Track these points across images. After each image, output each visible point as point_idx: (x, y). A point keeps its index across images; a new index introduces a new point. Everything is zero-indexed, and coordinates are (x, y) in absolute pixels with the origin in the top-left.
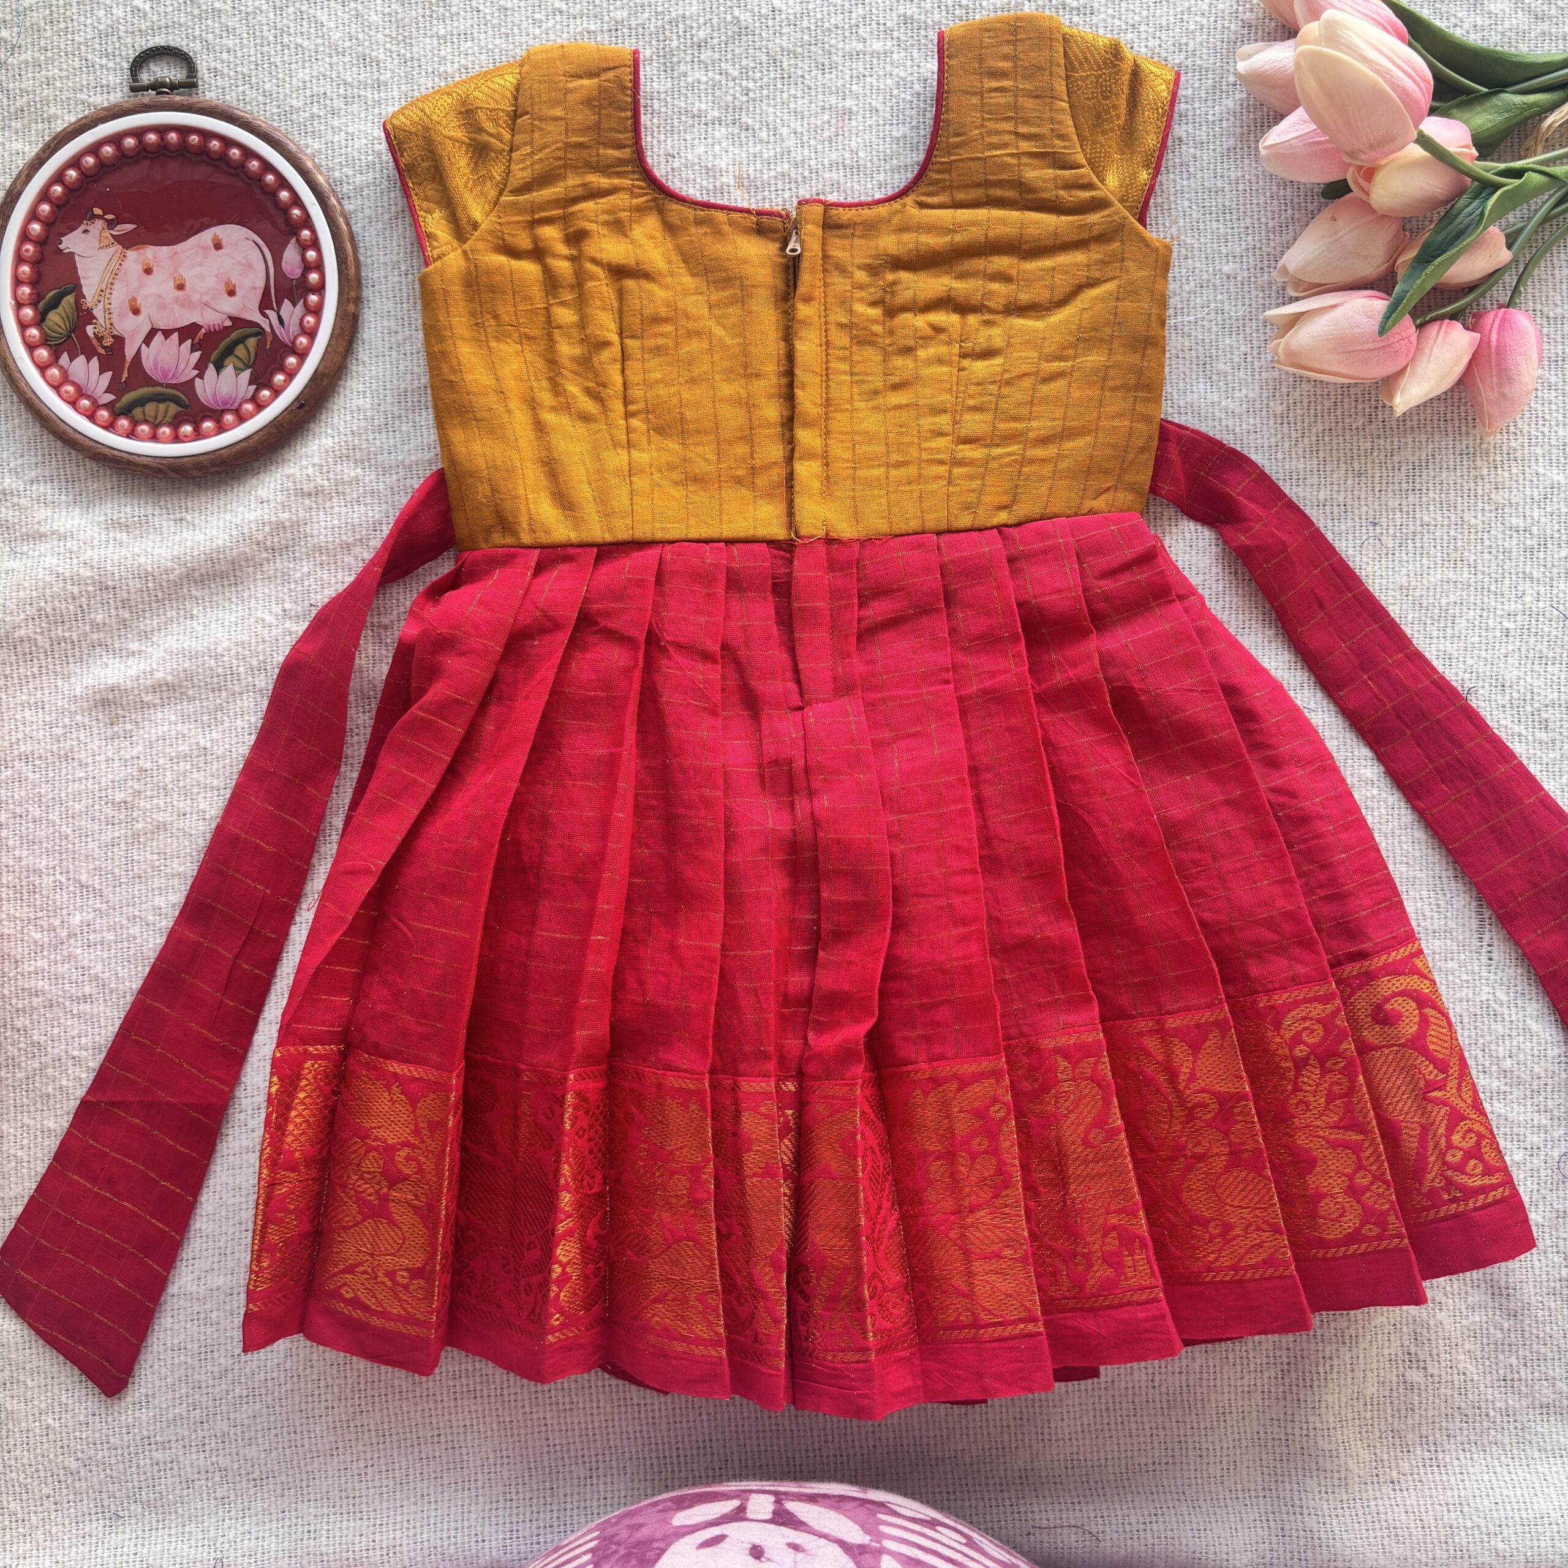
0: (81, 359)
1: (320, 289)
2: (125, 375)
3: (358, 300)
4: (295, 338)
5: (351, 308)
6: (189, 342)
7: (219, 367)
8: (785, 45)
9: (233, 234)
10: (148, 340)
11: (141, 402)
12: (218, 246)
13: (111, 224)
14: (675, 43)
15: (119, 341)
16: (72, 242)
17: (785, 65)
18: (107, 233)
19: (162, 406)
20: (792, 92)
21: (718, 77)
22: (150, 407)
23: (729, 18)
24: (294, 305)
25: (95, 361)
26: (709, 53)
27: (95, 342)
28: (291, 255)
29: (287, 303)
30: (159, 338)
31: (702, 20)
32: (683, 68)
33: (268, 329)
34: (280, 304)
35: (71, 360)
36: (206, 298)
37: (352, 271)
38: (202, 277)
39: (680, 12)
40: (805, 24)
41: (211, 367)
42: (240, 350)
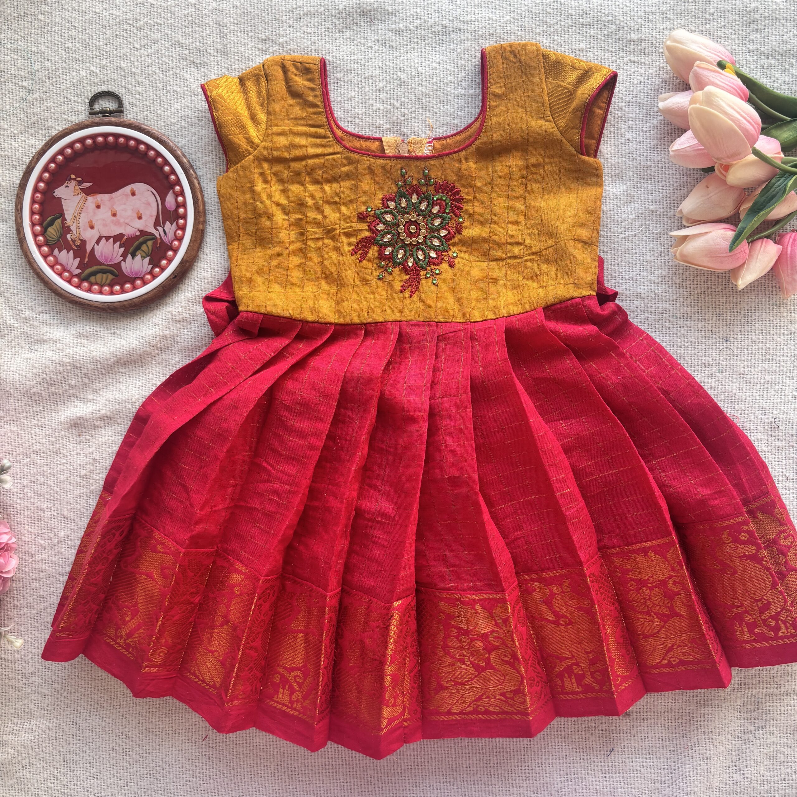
0: (65, 251)
1: (184, 217)
2: (87, 260)
3: (204, 222)
4: (172, 241)
5: (201, 227)
6: (118, 243)
7: (134, 256)
8: (424, 90)
9: (141, 188)
10: (98, 242)
11: (94, 274)
12: (133, 194)
13: (80, 183)
14: (367, 89)
15: (84, 242)
16: (60, 192)
17: (424, 101)
18: (77, 187)
19: (105, 276)
20: (428, 115)
21: (389, 107)
22: (99, 276)
23: (395, 77)
24: (172, 224)
25: (71, 253)
26: (385, 94)
27: (71, 243)
28: (170, 199)
29: (168, 223)
30: (103, 241)
31: (381, 78)
32: (371, 102)
33: (158, 236)
34: (164, 224)
35: (60, 252)
36: (127, 221)
37: (201, 208)
38: (125, 210)
39: (370, 74)
40: (435, 80)
41: (129, 256)
42: (144, 247)
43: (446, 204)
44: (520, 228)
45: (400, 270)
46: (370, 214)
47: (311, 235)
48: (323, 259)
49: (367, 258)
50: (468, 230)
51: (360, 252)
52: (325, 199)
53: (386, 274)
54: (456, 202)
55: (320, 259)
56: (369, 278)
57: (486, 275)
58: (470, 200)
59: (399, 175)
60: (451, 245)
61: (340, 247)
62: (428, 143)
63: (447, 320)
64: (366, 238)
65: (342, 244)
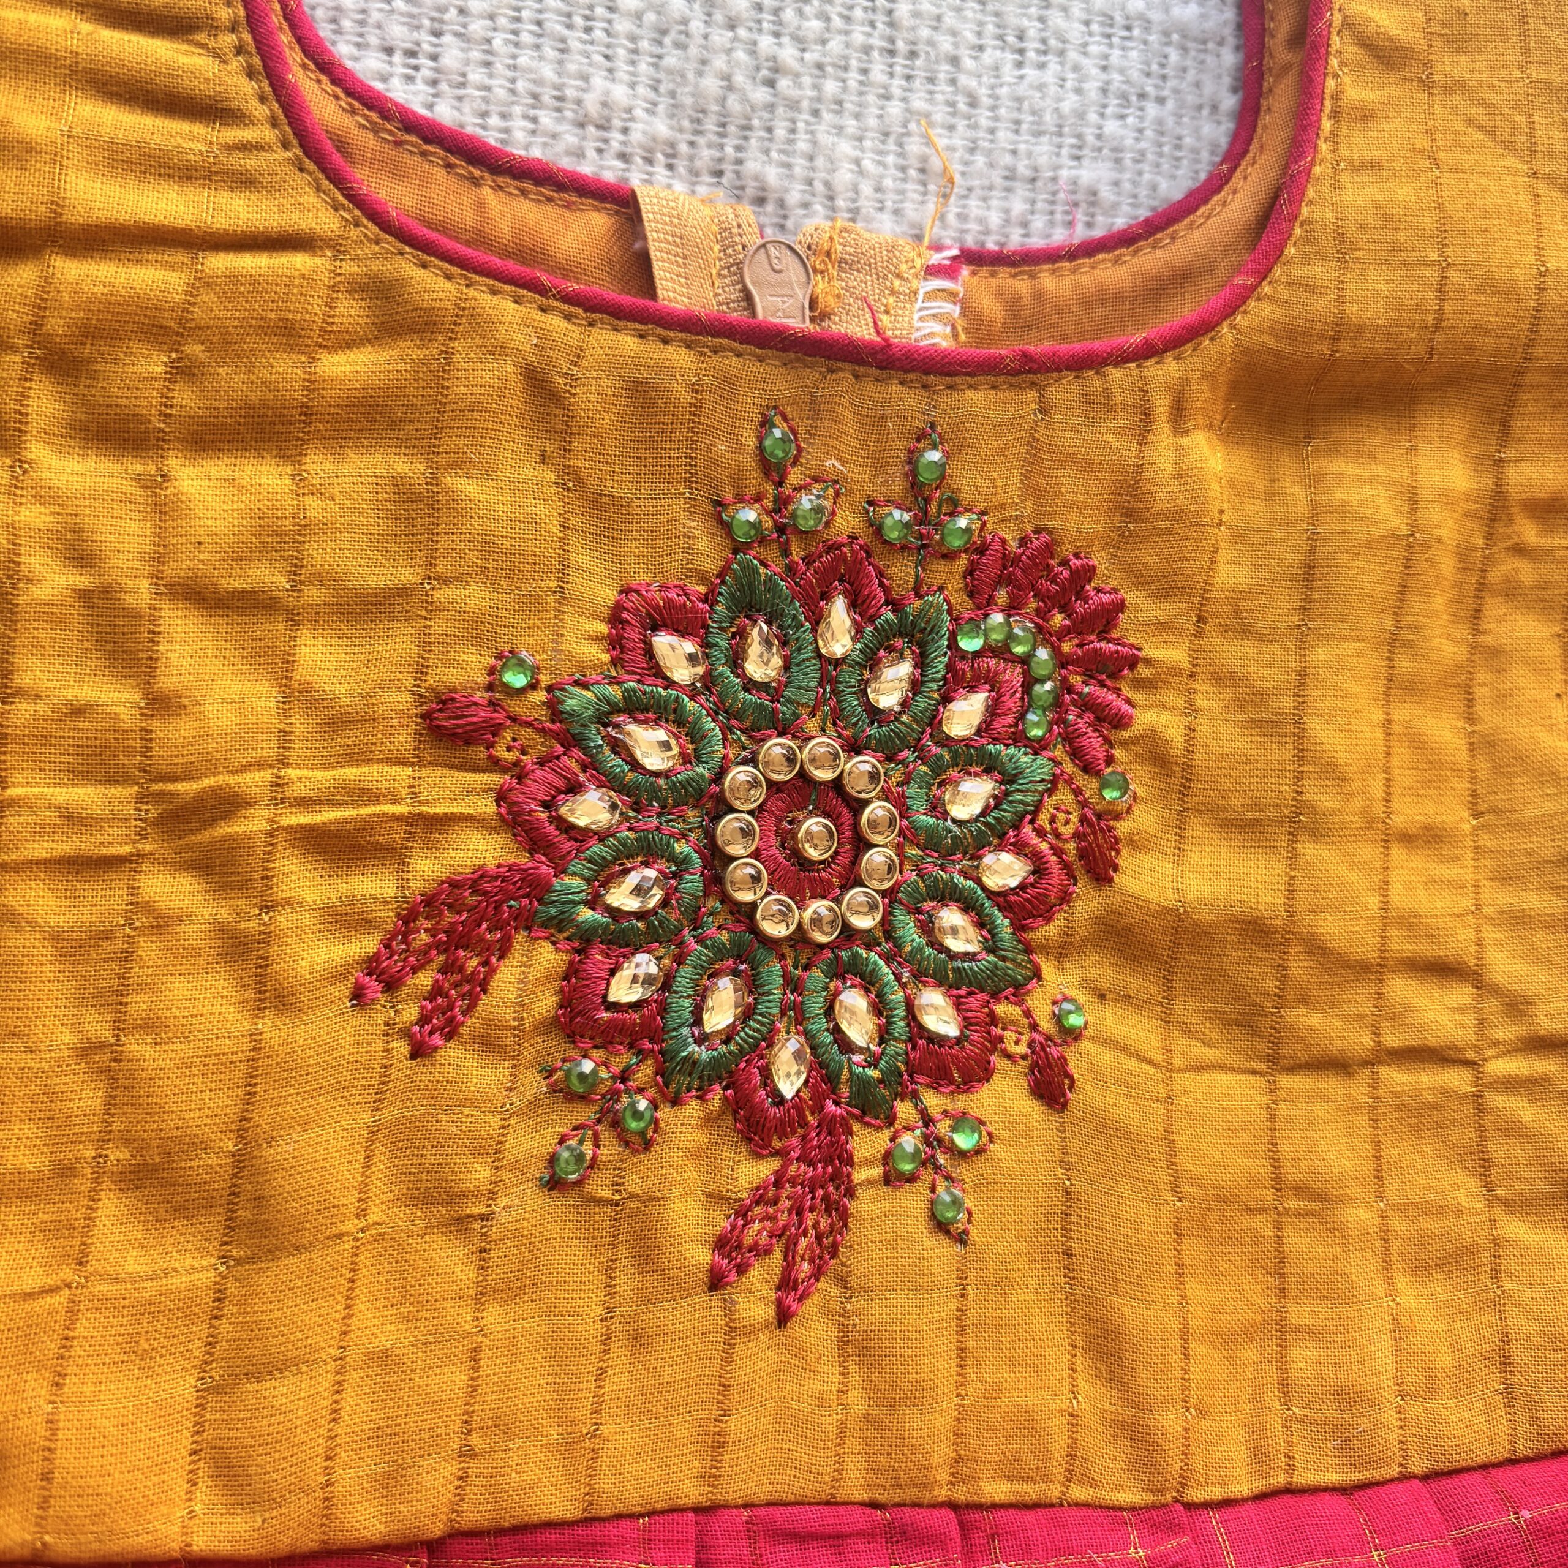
43: (1028, 686)
44: (1451, 872)
45: (709, 1120)
46: (517, 707)
47: (41, 831)
48: (118, 1027)
49: (470, 1025)
50: (1147, 859)
51: (425, 980)
52: (176, 568)
53: (610, 1149)
54: (1089, 676)
55: (98, 1026)
56: (481, 1174)
57: (1261, 1167)
58: (1175, 671)
59: (749, 462)
60: (1045, 949)
61: (266, 938)
62: (932, 271)
63: (1031, 1492)
64: (479, 878)
65: (283, 919)
